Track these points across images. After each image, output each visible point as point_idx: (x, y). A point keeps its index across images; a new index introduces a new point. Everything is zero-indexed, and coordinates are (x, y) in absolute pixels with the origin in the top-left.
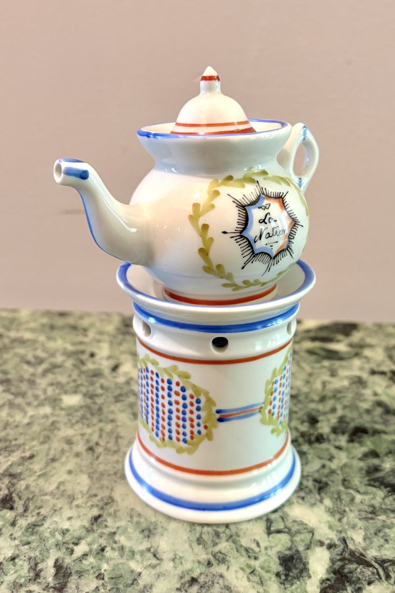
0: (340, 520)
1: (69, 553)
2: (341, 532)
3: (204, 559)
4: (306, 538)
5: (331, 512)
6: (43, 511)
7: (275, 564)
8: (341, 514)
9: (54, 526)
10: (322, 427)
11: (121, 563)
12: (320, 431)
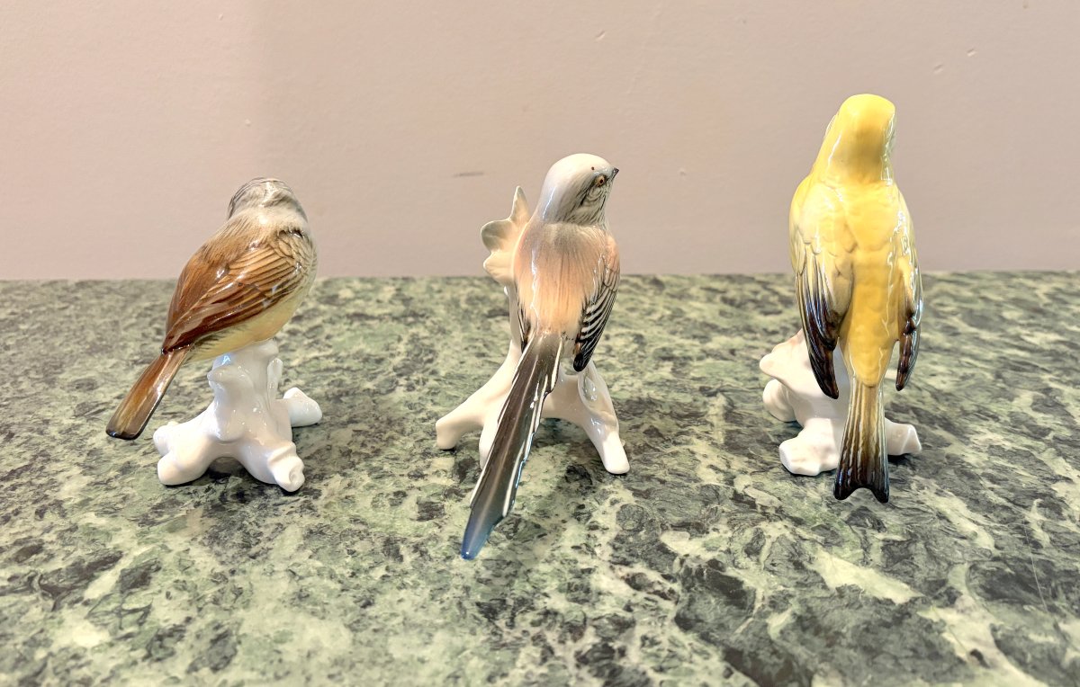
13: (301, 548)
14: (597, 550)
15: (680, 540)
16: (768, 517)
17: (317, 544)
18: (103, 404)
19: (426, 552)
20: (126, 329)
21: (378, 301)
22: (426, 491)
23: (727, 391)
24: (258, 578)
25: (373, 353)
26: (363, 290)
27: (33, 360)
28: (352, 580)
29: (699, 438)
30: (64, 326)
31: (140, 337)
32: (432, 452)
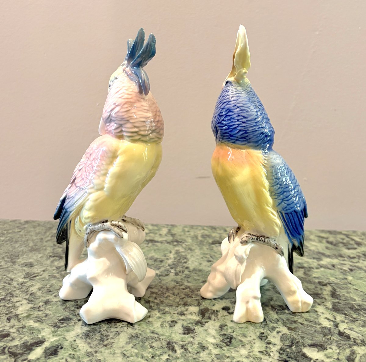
13: (127, 343)
14: (271, 354)
15: (313, 352)
16: (357, 344)
17: (135, 342)
18: (36, 273)
19: (188, 349)
20: (46, 242)
21: (160, 235)
22: (186, 321)
23: (331, 284)
24: (108, 355)
25: (159, 257)
26: (153, 229)
27: (6, 253)
28: (152, 359)
29: (319, 304)
30: (19, 239)
31: (52, 245)
32: (188, 304)
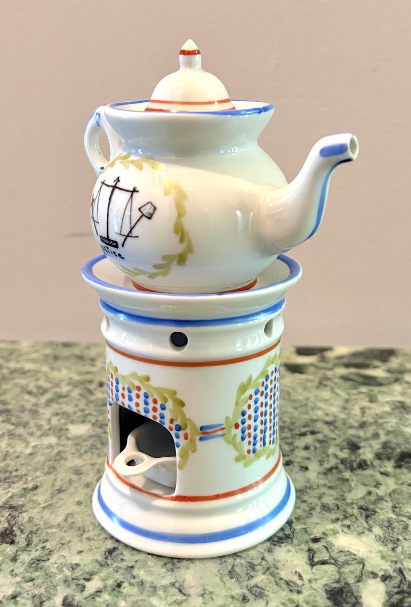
0: (393, 549)
1: (80, 590)
2: (396, 562)
3: (238, 594)
4: (356, 570)
5: (383, 541)
6: (48, 545)
7: (321, 598)
8: (394, 543)
9: (62, 560)
10: (364, 453)
11: (141, 600)
12: (362, 457)
